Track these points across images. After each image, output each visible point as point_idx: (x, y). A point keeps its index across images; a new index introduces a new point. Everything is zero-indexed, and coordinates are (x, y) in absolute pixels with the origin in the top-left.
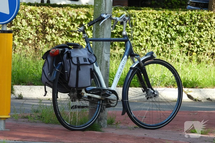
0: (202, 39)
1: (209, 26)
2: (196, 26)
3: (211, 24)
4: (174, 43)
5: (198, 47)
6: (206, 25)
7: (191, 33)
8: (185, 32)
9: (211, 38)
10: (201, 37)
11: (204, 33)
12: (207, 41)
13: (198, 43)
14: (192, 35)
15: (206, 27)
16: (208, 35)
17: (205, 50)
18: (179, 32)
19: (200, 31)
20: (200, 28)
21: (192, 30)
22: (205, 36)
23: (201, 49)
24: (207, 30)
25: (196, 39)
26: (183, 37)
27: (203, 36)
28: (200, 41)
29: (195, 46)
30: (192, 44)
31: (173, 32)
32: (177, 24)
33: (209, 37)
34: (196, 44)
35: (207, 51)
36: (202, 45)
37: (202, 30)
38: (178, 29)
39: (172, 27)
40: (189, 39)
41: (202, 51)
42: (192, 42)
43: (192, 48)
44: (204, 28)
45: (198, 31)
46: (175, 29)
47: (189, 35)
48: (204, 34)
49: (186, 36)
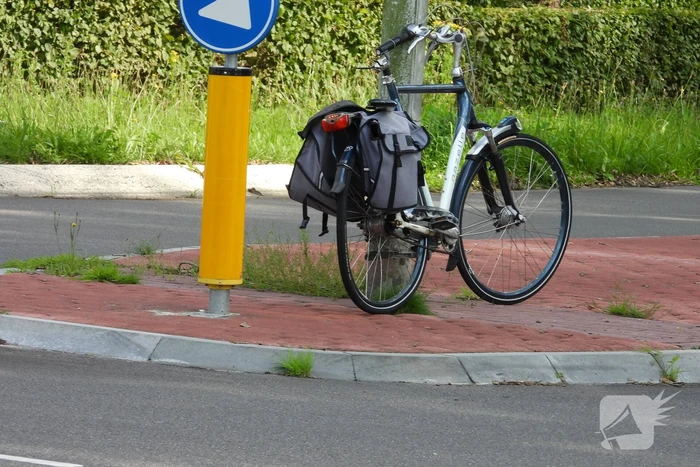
0: (106, 40)
1: (121, 11)
2: (94, 10)
3: (125, 5)
4: (48, 49)
5: (98, 57)
6: (117, 7)
7: (84, 25)
8: (71, 23)
9: (125, 39)
10: (104, 34)
11: (111, 26)
12: (117, 44)
13: (98, 49)
14: (85, 30)
15: (115, 13)
16: (119, 28)
17: (112, 65)
18: (61, 25)
19: (103, 22)
20: (103, 14)
21: (85, 19)
22: (112, 33)
23: (103, 61)
24: (118, 20)
25: (94, 39)
26: (66, 34)
27: (108, 32)
28: (103, 44)
29: (93, 54)
30: (86, 51)
31: (47, 24)
32: (56, 6)
33: (121, 36)
34: (94, 50)
35: (117, 66)
36: (108, 52)
37: (108, 19)
38: (57, 17)
39: (43, 13)
40: (80, 40)
41: (106, 67)
42: (86, 47)
43: (86, 59)
44: (111, 14)
45: (98, 22)
46: (50, 16)
47: (79, 30)
48: (111, 28)
49: (74, 34)
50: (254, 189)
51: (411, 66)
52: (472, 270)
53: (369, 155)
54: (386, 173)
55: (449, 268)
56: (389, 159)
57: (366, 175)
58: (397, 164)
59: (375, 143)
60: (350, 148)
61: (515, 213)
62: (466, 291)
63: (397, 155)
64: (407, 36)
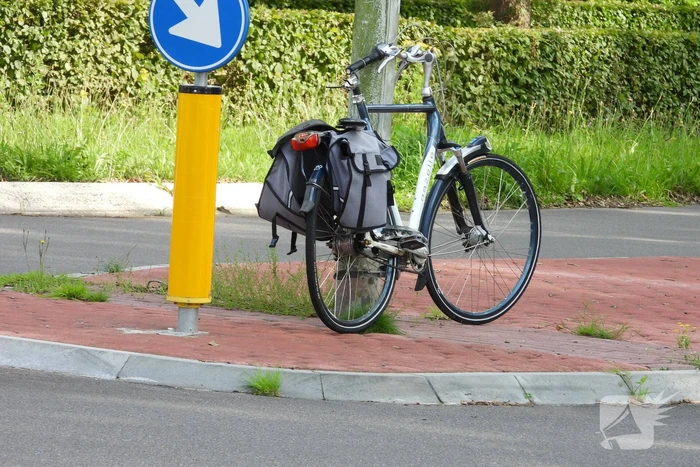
0: (76, 57)
1: (91, 28)
2: (64, 27)
3: (95, 22)
4: (17, 67)
5: (67, 74)
6: (87, 24)
7: (54, 42)
8: (41, 41)
9: (95, 57)
10: (74, 52)
11: (81, 43)
12: (87, 61)
13: (68, 67)
14: (55, 47)
15: (85, 31)
16: (88, 46)
17: (82, 83)
18: (30, 43)
19: (72, 40)
20: (73, 32)
21: (55, 37)
22: (82, 50)
23: (72, 79)
24: (87, 37)
25: (63, 56)
26: (35, 52)
27: (77, 49)
28: (73, 61)
29: (62, 71)
30: (56, 69)
31: (16, 41)
32: (25, 24)
33: (91, 54)
34: (64, 68)
35: (87, 84)
36: (77, 70)
37: (77, 37)
38: (27, 34)
39: (13, 30)
40: (49, 57)
41: (75, 85)
42: (56, 64)
43: (56, 77)
44: (81, 31)
45: (68, 40)
46: (20, 33)
47: (49, 47)
48: (80, 45)
49: (43, 51)
50: (222, 208)
51: (380, 85)
52: (441, 290)
53: (339, 175)
54: (355, 192)
55: (418, 288)
56: (358, 179)
57: (336, 194)
58: (367, 183)
59: (345, 162)
60: (319, 167)
61: (484, 233)
62: (435, 310)
63: (367, 175)
64: (377, 55)
